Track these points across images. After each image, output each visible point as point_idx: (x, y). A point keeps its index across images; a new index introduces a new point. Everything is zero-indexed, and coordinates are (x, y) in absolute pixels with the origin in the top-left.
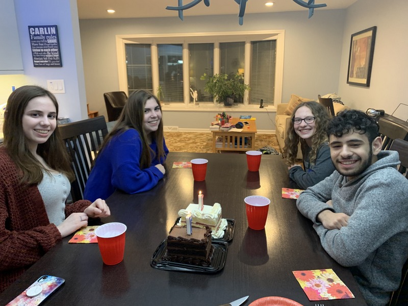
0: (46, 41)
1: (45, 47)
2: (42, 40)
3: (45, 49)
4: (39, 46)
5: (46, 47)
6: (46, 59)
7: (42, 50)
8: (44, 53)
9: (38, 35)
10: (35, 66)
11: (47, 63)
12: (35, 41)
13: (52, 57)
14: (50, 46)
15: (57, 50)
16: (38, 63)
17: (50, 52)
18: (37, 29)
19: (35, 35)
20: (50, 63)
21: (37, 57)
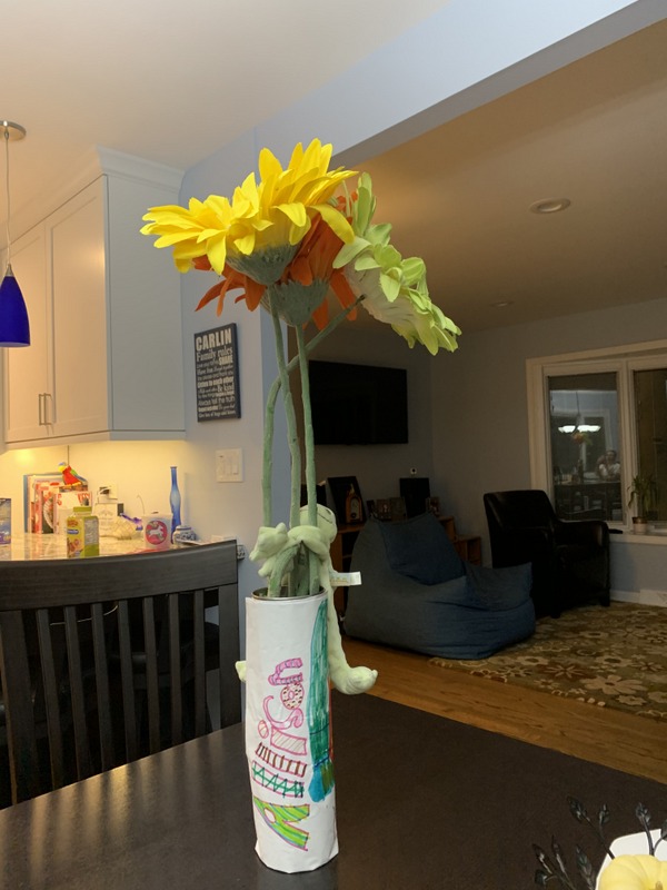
0: (217, 362)
1: (215, 376)
2: (212, 360)
3: (216, 378)
4: (207, 374)
6: (215, 401)
7: (211, 383)
8: (214, 390)
9: (207, 351)
10: (200, 420)
11: (216, 411)
12: (204, 366)
13: (225, 397)
14: (222, 371)
15: (231, 379)
16: (204, 413)
17: (222, 385)
18: (205, 337)
19: (203, 352)
20: (221, 411)
21: (203, 400)
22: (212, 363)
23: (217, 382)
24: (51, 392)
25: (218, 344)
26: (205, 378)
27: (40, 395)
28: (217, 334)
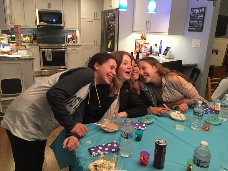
0: (197, 17)
1: (196, 20)
2: (196, 16)
4: (193, 19)
6: (195, 27)
7: (194, 22)
8: (195, 24)
9: (195, 13)
10: (189, 31)
11: (195, 29)
12: (193, 17)
13: (198, 26)
14: (199, 19)
15: (201, 22)
16: (191, 29)
17: (198, 23)
18: (195, 10)
19: (193, 13)
20: (196, 29)
21: (191, 26)
22: (196, 17)
23: (197, 22)
24: (150, 21)
25: (199, 12)
26: (193, 20)
28: (199, 9)
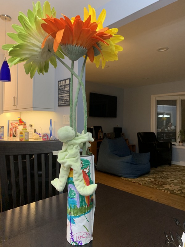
0: (64, 89)
3: (64, 94)
5: (64, 93)
6: (63, 101)
8: (63, 97)
9: (62, 86)
10: (59, 106)
12: (61, 90)
13: (66, 99)
14: (66, 92)
15: (68, 94)
16: (60, 104)
17: (66, 96)
18: (61, 82)
20: (65, 104)
21: (60, 100)
24: (16, 96)
25: (65, 84)
26: (61, 94)
27: (13, 97)
28: (65, 81)
